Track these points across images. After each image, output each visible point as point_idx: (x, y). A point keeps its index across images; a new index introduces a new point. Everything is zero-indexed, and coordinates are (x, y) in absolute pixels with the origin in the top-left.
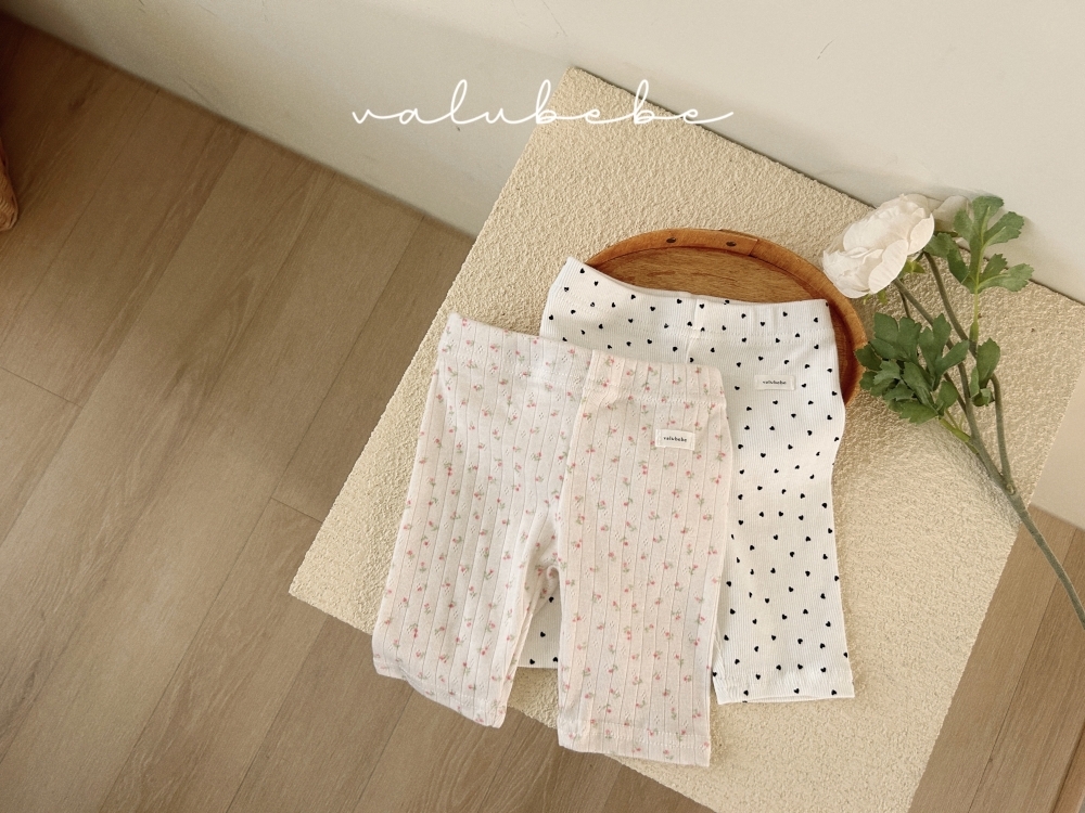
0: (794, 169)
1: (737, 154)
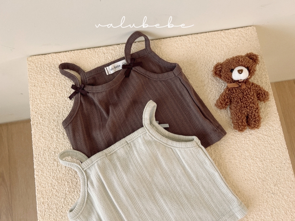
1: (105, 51)
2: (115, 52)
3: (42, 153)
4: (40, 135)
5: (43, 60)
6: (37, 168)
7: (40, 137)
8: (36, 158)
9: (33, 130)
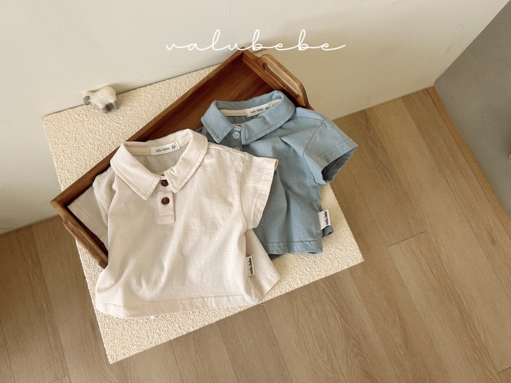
5: (60, 117)
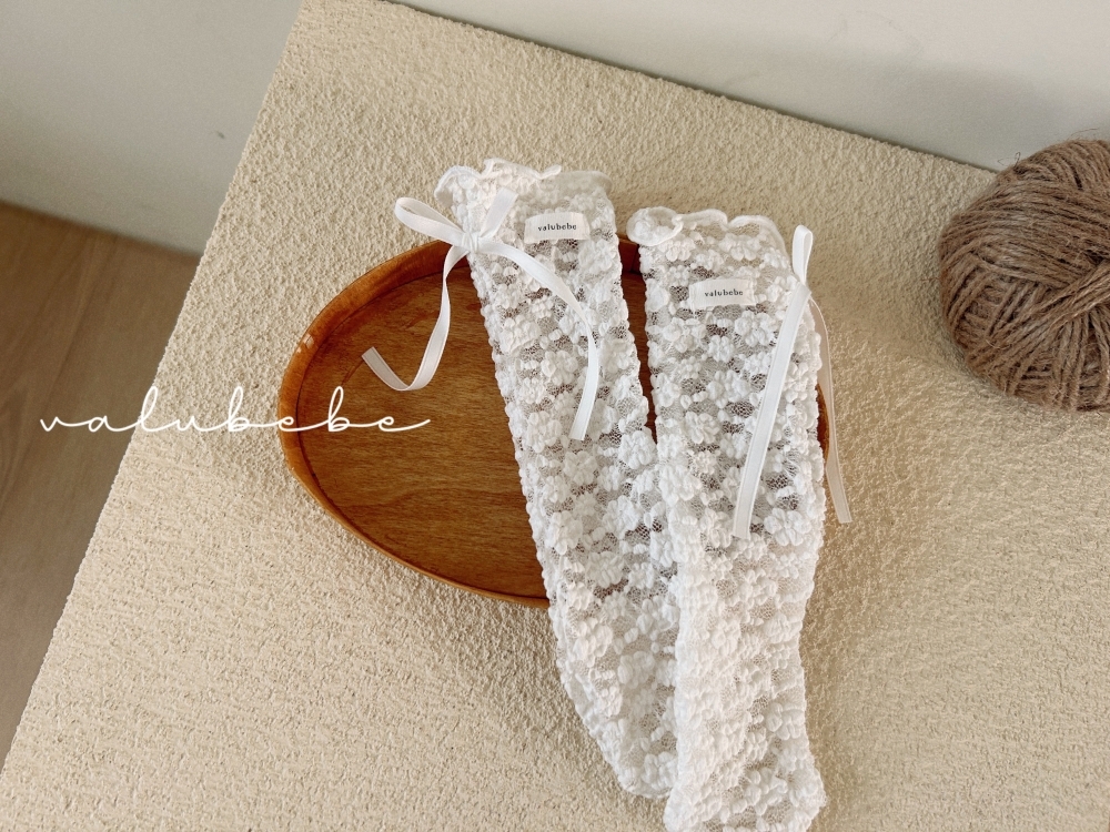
0: (685, 85)
1: (596, 76)
2: (629, 94)
3: (209, 329)
4: (232, 264)
6: (166, 374)
7: (229, 271)
8: (180, 340)
9: (217, 236)
